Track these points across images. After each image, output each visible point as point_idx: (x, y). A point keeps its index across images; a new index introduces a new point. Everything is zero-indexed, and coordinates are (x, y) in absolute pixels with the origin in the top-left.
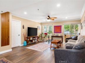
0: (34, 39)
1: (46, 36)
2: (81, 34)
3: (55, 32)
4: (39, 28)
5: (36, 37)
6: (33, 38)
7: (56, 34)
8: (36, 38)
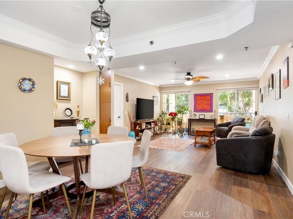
0: (149, 127)
1: (173, 119)
2: (260, 114)
3: (196, 110)
4: (156, 98)
5: (153, 122)
6: (147, 123)
7: (199, 115)
8: (153, 126)
